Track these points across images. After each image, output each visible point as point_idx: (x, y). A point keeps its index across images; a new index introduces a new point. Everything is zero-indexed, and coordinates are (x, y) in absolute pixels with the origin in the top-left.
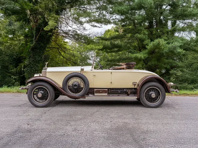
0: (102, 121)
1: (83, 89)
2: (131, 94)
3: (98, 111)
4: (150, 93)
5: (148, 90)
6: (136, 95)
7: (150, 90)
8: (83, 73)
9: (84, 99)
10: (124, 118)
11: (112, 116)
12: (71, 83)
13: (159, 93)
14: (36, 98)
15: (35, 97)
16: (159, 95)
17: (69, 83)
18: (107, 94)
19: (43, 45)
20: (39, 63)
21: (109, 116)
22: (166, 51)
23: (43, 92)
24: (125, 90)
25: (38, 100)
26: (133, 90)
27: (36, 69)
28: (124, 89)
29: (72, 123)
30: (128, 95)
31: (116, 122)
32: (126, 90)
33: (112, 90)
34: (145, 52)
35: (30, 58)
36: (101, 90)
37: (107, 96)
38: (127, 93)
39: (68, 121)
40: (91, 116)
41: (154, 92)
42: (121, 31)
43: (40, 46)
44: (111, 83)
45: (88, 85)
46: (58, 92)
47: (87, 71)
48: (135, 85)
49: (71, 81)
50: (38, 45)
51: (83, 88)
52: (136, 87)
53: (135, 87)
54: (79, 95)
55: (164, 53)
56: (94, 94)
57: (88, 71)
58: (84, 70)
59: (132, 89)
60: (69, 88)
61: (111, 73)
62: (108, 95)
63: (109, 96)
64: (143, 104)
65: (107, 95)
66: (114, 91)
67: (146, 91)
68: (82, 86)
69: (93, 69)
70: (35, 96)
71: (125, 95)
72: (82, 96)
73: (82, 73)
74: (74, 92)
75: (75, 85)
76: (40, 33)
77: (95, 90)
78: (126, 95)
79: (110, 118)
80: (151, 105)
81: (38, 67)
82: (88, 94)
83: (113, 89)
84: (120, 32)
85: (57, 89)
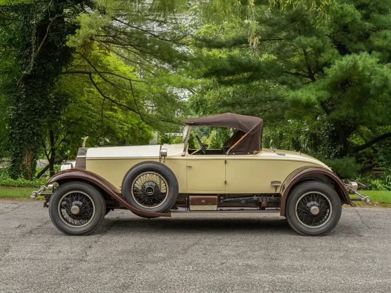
0: (204, 262)
1: (165, 197)
2: (267, 207)
3: (197, 244)
4: (309, 204)
5: (304, 198)
6: (279, 208)
7: (309, 198)
8: (164, 162)
9: (168, 217)
10: (249, 257)
11: (225, 252)
12: (139, 183)
13: (328, 204)
14: (66, 216)
15: (63, 214)
16: (327, 209)
17: (135, 184)
18: (216, 206)
19: (53, 69)
20: (41, 115)
21: (219, 254)
22: (374, 84)
23: (81, 203)
24: (255, 198)
25: (70, 220)
26: (273, 198)
27: (33, 132)
28: (253, 195)
29: (149, 267)
30: (263, 209)
31: (231, 264)
32: (258, 199)
33: (227, 198)
34: (322, 83)
35: (18, 101)
36: (203, 199)
37: (217, 211)
38: (260, 203)
39: (140, 263)
40: (183, 254)
41: (317, 201)
42: (255, 43)
43: (45, 69)
44: (226, 182)
45: (177, 188)
46: (112, 203)
47: (175, 156)
48: (276, 187)
49: (139, 179)
50: (40, 67)
51: (165, 193)
52: (278, 191)
53: (276, 191)
54: (156, 210)
55: (371, 87)
56: (188, 207)
57: (176, 158)
58: (166, 156)
59: (271, 195)
60: (135, 195)
61: (226, 162)
62: (219, 209)
63: (221, 210)
64: (293, 227)
65: (216, 209)
66: (232, 199)
67: (300, 201)
68: (163, 191)
69: (187, 153)
70: (64, 211)
71: (256, 209)
72: (163, 212)
73: (162, 162)
74: (145, 204)
75: (150, 189)
76: (47, 39)
77: (191, 197)
78: (259, 208)
79: (221, 257)
80: (310, 231)
81: (39, 125)
82: (175, 207)
83: (229, 196)
84: (252, 44)
85: (110, 196)
